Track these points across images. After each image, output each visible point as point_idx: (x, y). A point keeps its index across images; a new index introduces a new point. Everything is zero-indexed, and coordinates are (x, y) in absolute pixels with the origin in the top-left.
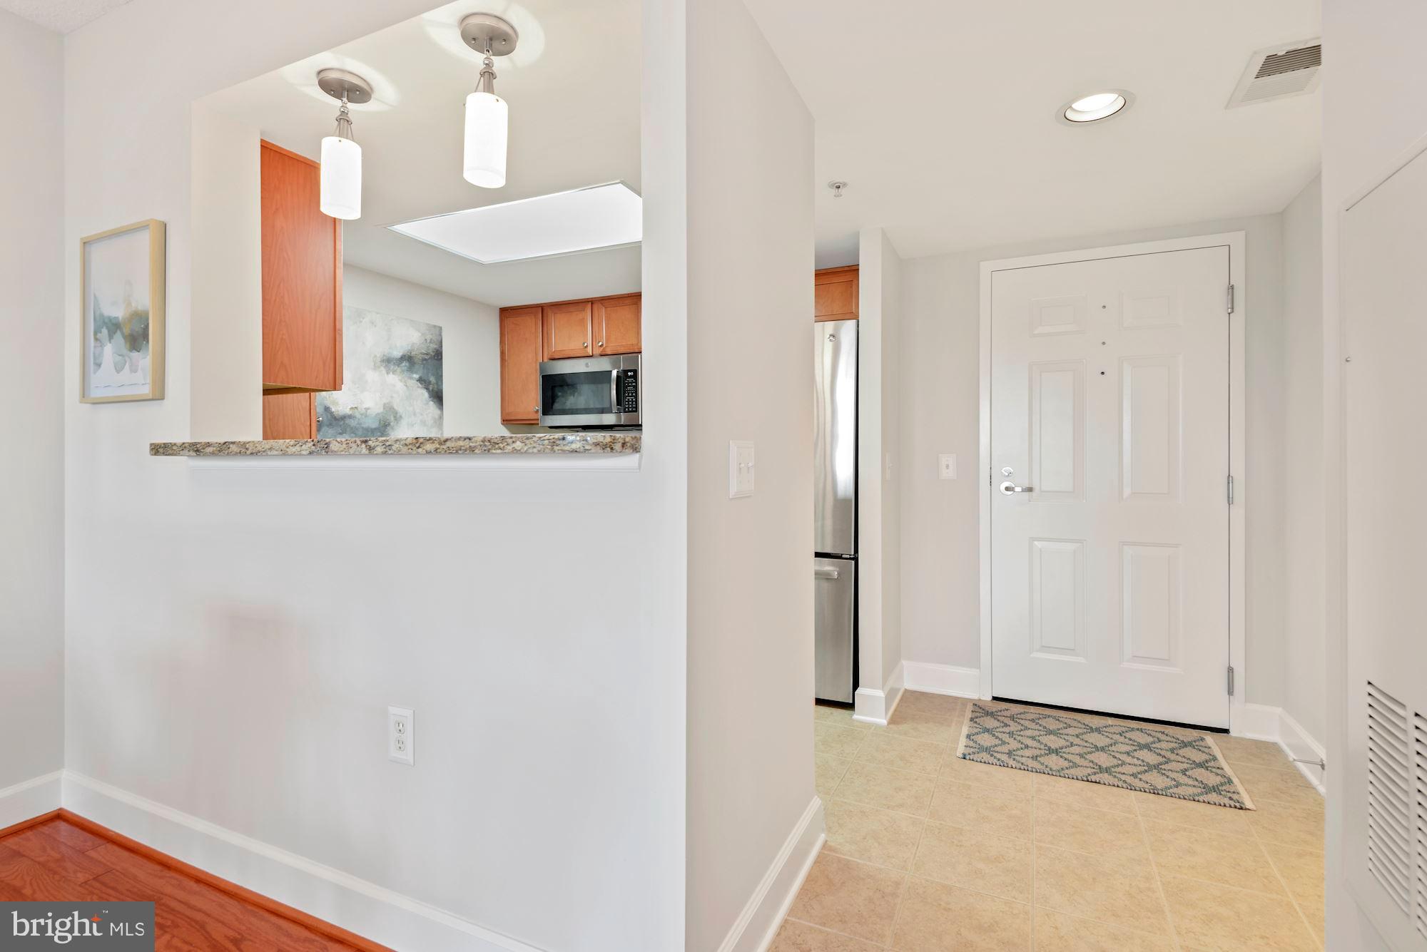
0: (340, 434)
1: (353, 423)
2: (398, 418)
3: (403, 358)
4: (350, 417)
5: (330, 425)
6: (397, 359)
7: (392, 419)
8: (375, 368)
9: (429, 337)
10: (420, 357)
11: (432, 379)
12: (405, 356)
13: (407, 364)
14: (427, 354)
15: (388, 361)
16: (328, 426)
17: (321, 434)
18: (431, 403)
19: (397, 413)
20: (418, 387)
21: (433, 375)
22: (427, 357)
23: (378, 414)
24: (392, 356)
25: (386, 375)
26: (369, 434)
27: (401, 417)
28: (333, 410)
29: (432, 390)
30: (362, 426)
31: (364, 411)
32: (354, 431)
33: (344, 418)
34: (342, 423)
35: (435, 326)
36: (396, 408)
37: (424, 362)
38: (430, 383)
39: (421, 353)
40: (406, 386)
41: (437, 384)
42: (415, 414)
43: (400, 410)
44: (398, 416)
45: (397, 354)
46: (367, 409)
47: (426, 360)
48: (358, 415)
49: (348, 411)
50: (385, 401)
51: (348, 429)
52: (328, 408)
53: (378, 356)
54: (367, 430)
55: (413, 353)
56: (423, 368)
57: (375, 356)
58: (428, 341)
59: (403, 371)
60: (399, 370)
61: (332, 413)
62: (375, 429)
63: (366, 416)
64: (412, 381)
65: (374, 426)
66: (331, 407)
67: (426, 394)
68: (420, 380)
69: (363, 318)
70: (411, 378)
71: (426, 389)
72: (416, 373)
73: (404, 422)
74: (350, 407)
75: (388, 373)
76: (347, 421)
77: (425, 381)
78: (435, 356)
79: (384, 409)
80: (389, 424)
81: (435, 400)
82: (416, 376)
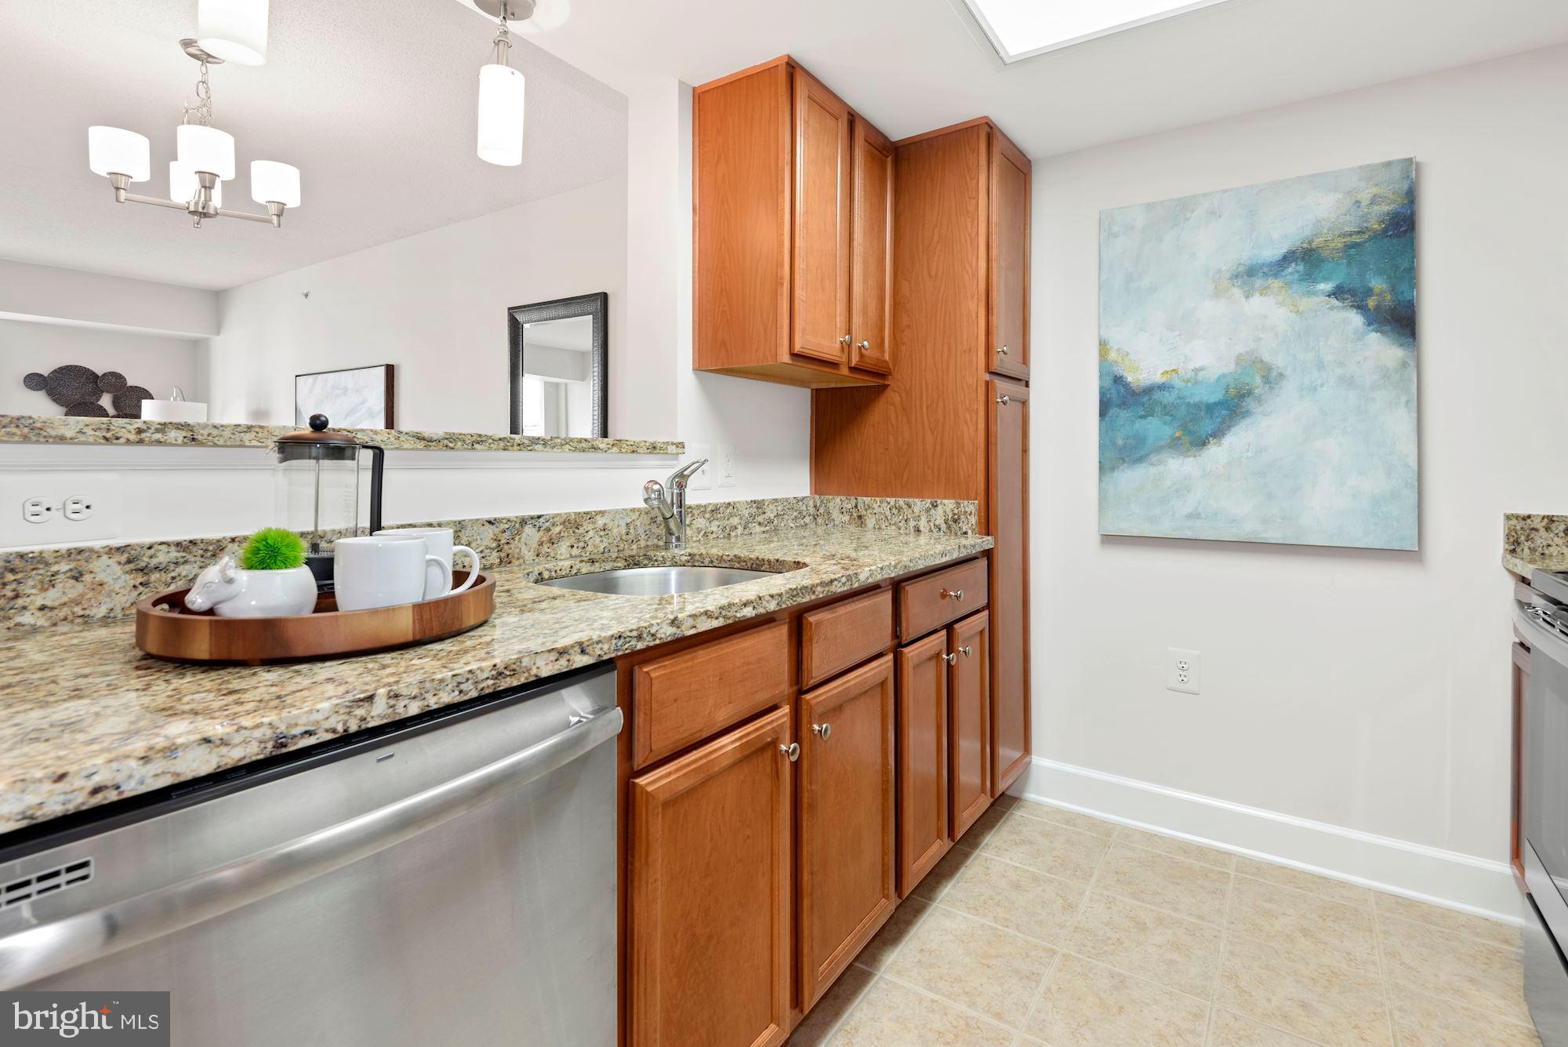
0: (1141, 417)
1: (1167, 397)
2: (1271, 378)
3: (1288, 258)
4: (1162, 387)
5: (1124, 405)
6: (1271, 265)
7: (1258, 380)
8: (1217, 294)
9: (1365, 197)
10: (1339, 243)
11: (1378, 284)
12: (1294, 252)
13: (1301, 268)
14: (1358, 233)
15: (1250, 275)
16: (1119, 406)
17: (1107, 419)
18: (1374, 337)
19: (1269, 369)
20: (1332, 308)
21: (1380, 272)
22: (1357, 239)
23: (1224, 376)
24: (1259, 262)
25: (1244, 300)
26: (1203, 414)
27: (1281, 375)
28: (1130, 379)
29: (1378, 307)
30: (1187, 400)
31: (1190, 374)
32: (1168, 411)
33: (1149, 390)
34: (1145, 399)
35: (1388, 164)
36: (1267, 358)
37: (1352, 251)
38: (1369, 292)
39: (1344, 235)
40: (1297, 312)
41: (1393, 289)
42: (1321, 366)
43: (1279, 361)
44: (1274, 374)
45: (1272, 253)
46: (1197, 371)
47: (1355, 245)
48: (1178, 383)
49: (1158, 378)
50: (1240, 349)
51: (1158, 409)
52: (1121, 377)
53: (1224, 268)
54: (1197, 406)
55: (1318, 241)
56: (1349, 264)
57: (1219, 271)
58: (1365, 202)
59: (1288, 284)
60: (1276, 284)
61: (1126, 385)
62: (1216, 404)
63: (1196, 383)
64: (1315, 299)
65: (1213, 399)
66: (1125, 374)
67: (1356, 319)
68: (1338, 293)
69: (1193, 211)
70: (1310, 294)
71: (1358, 307)
72: (1325, 279)
73: (1290, 386)
74: (1161, 371)
75: (1247, 297)
76: (1157, 395)
77: (1353, 292)
78: (1385, 230)
79: (1237, 364)
80: (1250, 393)
81: (1387, 328)
82: (1327, 286)
